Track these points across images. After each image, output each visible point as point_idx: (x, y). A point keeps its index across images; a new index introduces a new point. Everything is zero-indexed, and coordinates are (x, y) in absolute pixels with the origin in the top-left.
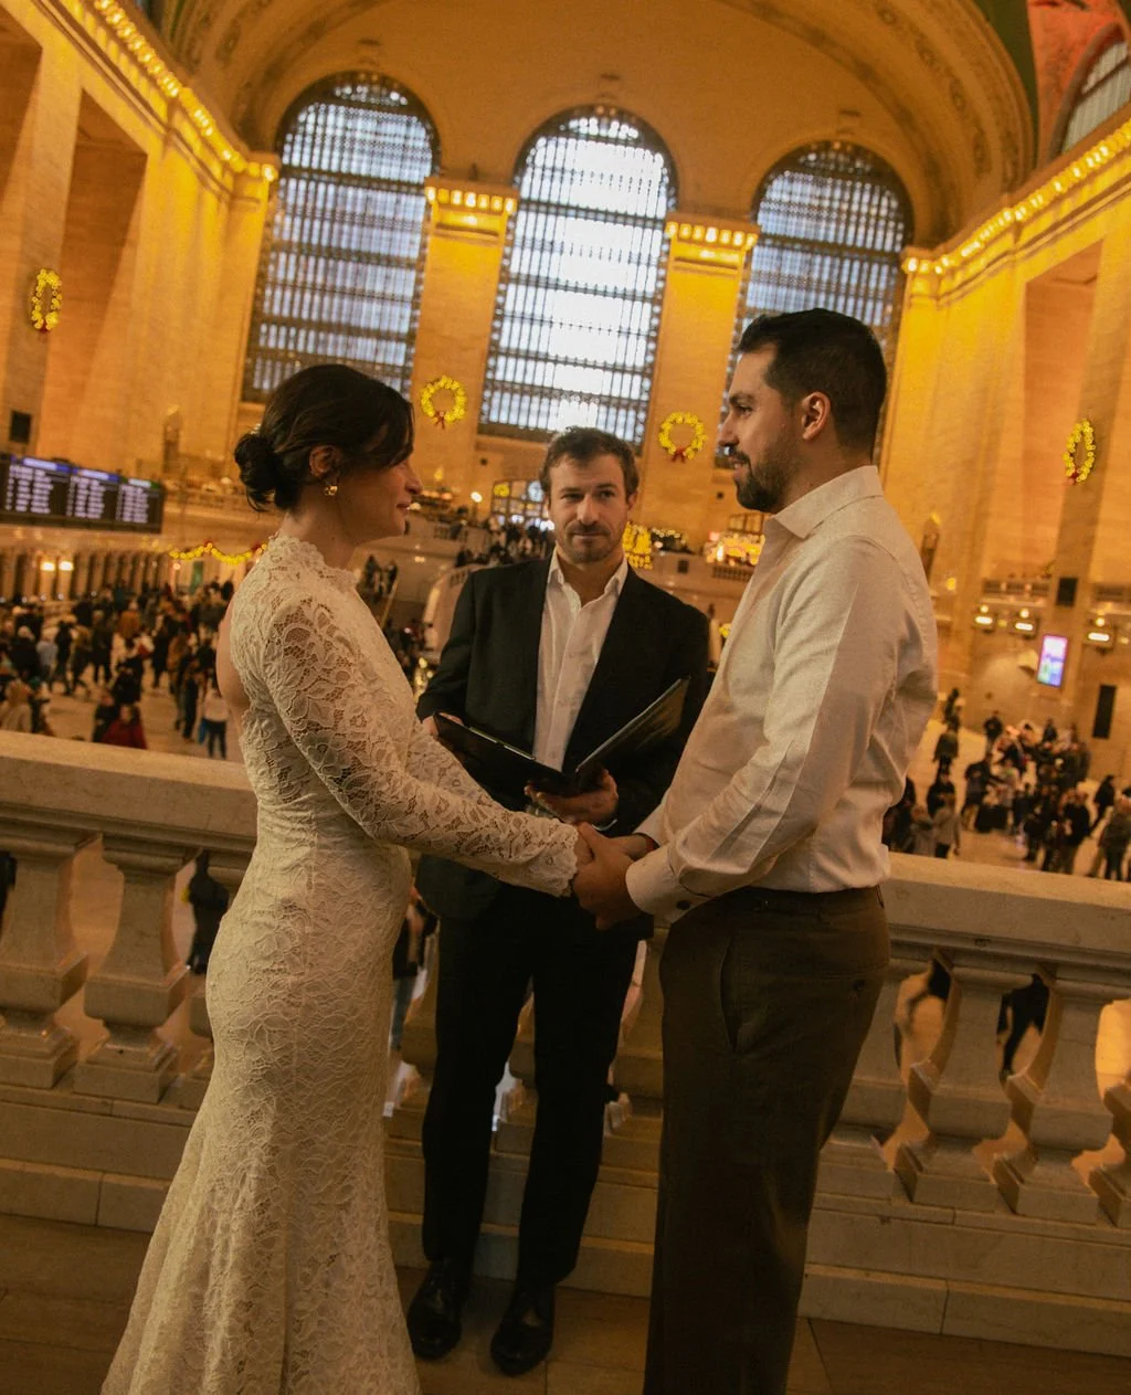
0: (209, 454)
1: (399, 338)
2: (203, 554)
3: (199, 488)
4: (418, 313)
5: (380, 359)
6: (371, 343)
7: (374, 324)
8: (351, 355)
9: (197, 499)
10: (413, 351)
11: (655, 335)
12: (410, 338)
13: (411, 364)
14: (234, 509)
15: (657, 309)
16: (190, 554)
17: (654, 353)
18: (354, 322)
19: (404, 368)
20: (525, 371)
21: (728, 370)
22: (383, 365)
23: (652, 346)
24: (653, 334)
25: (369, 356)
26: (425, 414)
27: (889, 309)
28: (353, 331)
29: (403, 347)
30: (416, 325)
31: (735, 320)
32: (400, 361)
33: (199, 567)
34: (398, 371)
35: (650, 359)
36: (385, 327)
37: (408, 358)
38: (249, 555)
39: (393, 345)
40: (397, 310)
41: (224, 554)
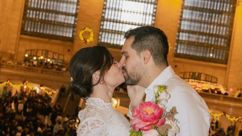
0: (9, 51)
1: (72, 15)
2: (6, 84)
3: (6, 62)
4: (79, 7)
5: (66, 22)
6: (63, 17)
7: (64, 10)
8: (57, 20)
9: (5, 66)
10: (77, 19)
11: (155, 15)
12: (76, 15)
13: (76, 23)
14: (17, 70)
15: (155, 6)
16: (2, 84)
17: (154, 20)
18: (58, 10)
19: (74, 25)
20: (113, 26)
21: (179, 26)
22: (67, 24)
23: (154, 18)
24: (154, 14)
25: (63, 21)
26: (80, 40)
27: (232, 6)
28: (57, 13)
29: (73, 18)
30: (78, 11)
31: (181, 10)
32: (73, 22)
33: (5, 88)
34: (72, 26)
35: (153, 22)
36: (68, 11)
37: (75, 21)
38: (22, 84)
39: (70, 17)
40: (72, 6)
41: (13, 84)
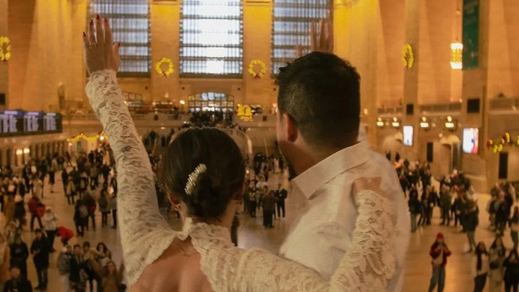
0: (77, 99)
1: (144, 45)
2: (80, 138)
3: (75, 112)
4: (150, 35)
5: (138, 54)
6: (134, 49)
7: (134, 41)
8: (127, 54)
9: (74, 117)
10: (150, 49)
11: (242, 32)
12: (148, 45)
13: (150, 55)
14: (89, 119)
15: (241, 22)
16: (75, 139)
17: (242, 39)
18: (126, 41)
19: (148, 56)
21: (271, 41)
22: (140, 56)
23: (242, 36)
24: (241, 31)
25: (134, 54)
26: (159, 74)
27: (329, 11)
28: (127, 45)
29: (146, 48)
30: (150, 39)
31: (271, 23)
32: (146, 54)
33: (79, 143)
34: (146, 58)
35: (241, 41)
36: (138, 42)
37: (149, 52)
38: (98, 136)
39: (143, 48)
40: (142, 34)
41: (88, 137)
